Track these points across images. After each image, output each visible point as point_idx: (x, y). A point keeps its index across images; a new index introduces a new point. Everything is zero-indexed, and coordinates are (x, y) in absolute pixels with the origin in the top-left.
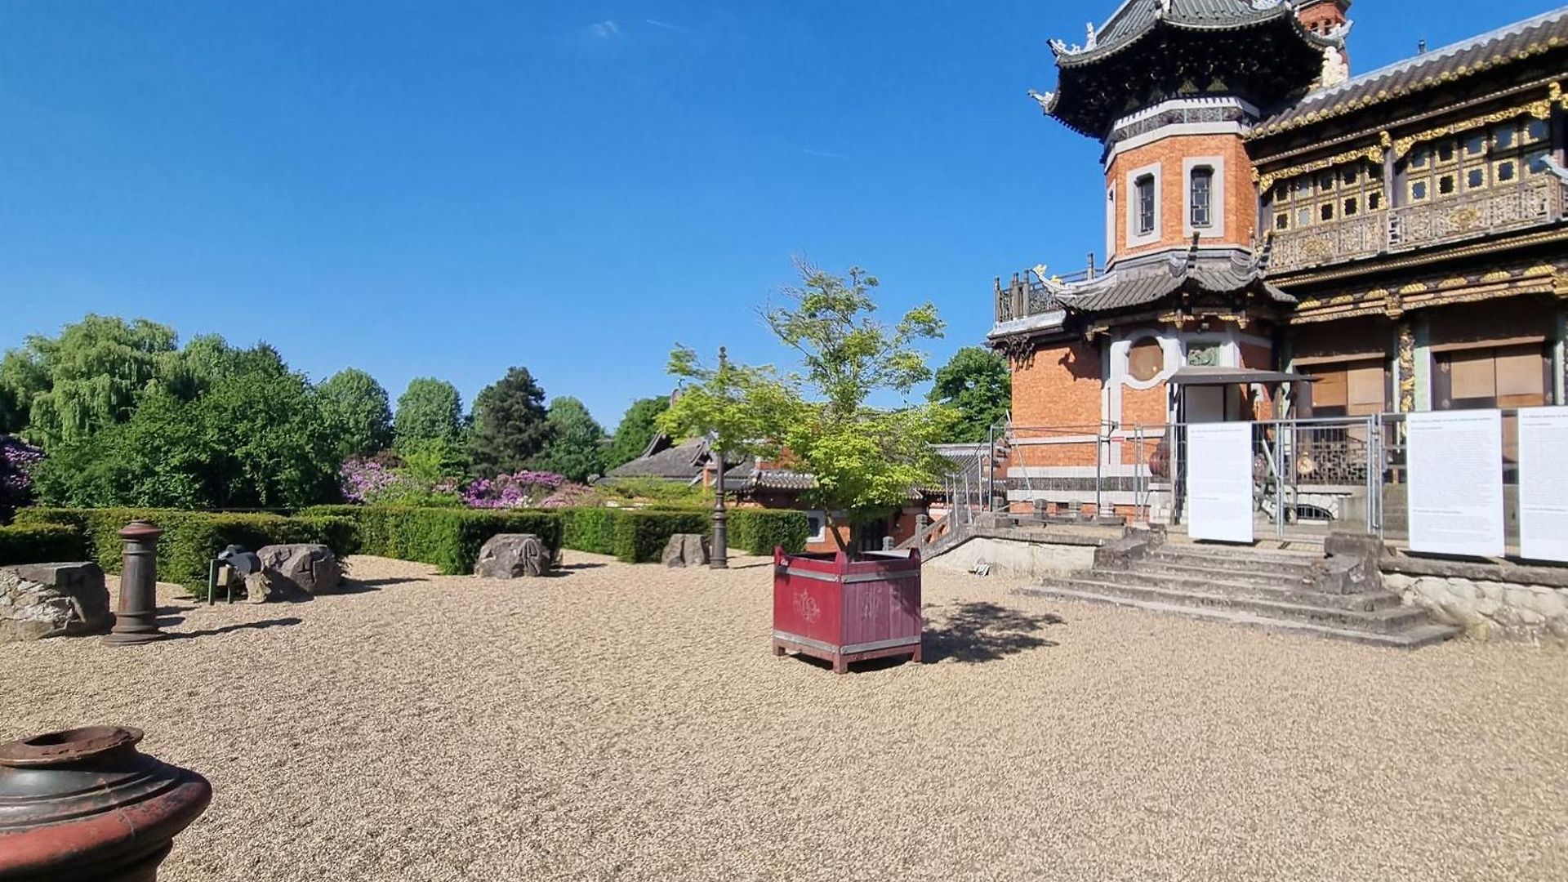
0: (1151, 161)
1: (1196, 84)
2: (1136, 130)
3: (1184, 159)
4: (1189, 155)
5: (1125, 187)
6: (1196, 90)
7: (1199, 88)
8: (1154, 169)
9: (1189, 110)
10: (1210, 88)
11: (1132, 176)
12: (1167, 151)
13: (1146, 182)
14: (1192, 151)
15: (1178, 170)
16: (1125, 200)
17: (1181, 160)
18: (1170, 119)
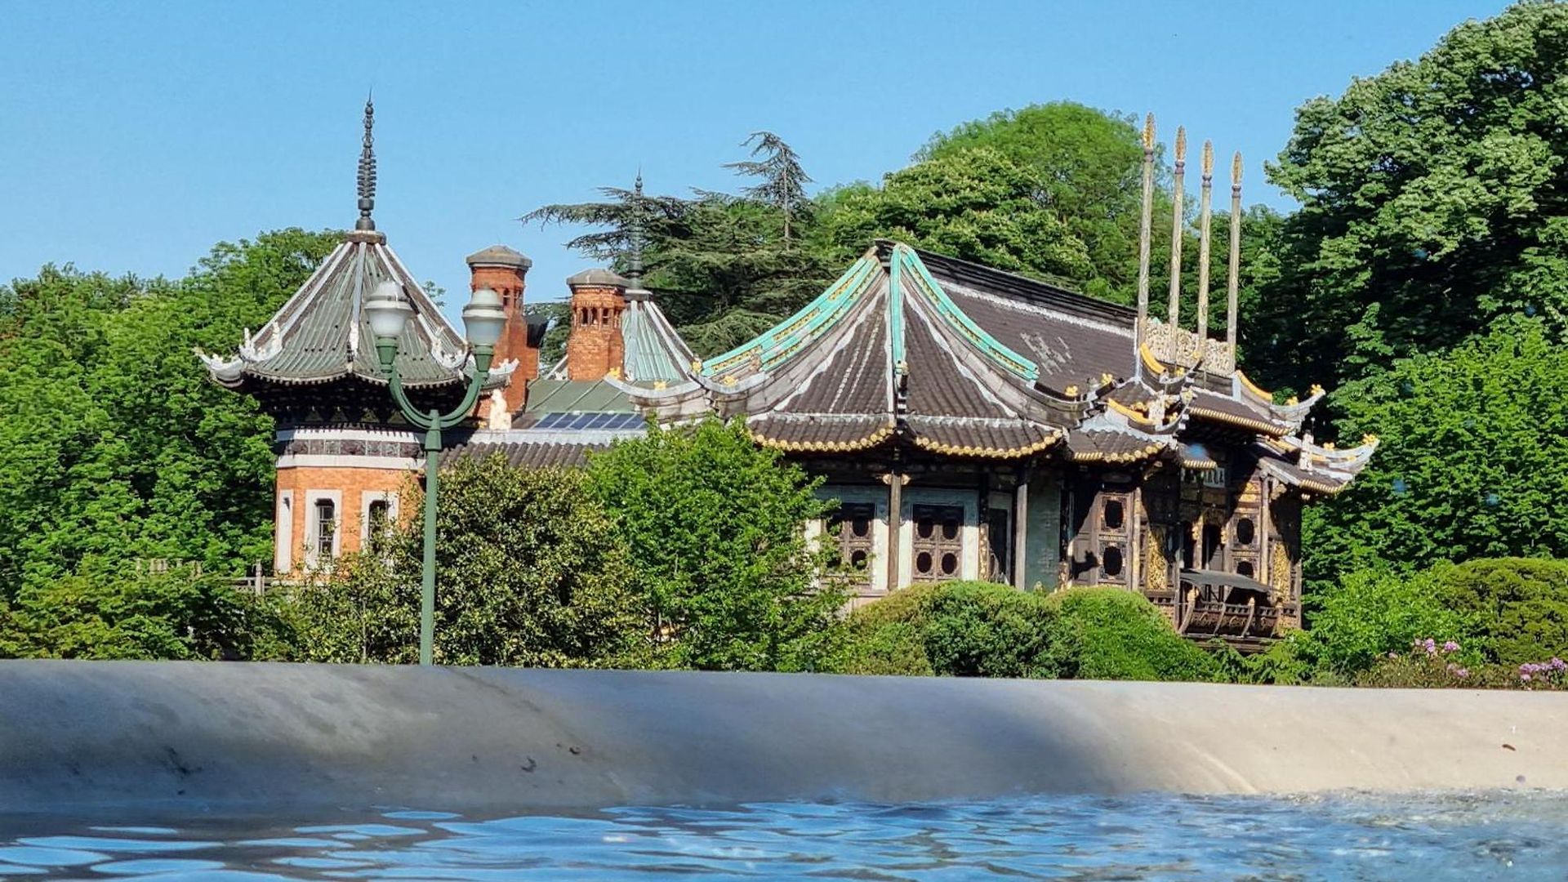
0: (333, 488)
1: (377, 414)
2: (318, 448)
3: (364, 492)
4: (370, 489)
5: (304, 505)
6: (377, 421)
7: (380, 418)
8: (335, 496)
9: (370, 442)
10: (390, 421)
11: (313, 496)
12: (348, 482)
13: (326, 506)
14: (372, 484)
15: (358, 503)
16: (304, 519)
17: (360, 493)
18: (353, 449)
